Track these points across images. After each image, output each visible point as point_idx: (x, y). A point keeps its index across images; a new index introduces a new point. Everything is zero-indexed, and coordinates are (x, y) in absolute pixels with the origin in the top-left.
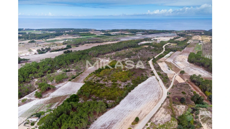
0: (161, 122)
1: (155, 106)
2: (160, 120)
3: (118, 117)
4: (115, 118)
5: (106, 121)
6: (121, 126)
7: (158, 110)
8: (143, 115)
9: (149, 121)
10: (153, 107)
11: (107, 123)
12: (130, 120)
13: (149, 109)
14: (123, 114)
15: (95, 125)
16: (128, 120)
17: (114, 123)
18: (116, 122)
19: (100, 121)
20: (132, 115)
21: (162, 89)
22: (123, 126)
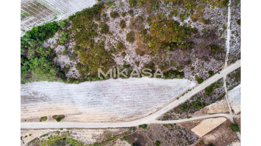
0: (78, 138)
1: (102, 122)
2: (79, 136)
3: (55, 97)
4: (51, 96)
5: (43, 91)
6: (45, 109)
7: (95, 128)
8: (75, 118)
9: (69, 129)
10: (99, 121)
11: (40, 94)
12: (59, 111)
13: (90, 119)
14: (63, 100)
15: (30, 86)
16: (57, 109)
17: (44, 100)
18: (47, 101)
19: (38, 86)
20: (68, 108)
21: (151, 114)
22: (46, 110)
